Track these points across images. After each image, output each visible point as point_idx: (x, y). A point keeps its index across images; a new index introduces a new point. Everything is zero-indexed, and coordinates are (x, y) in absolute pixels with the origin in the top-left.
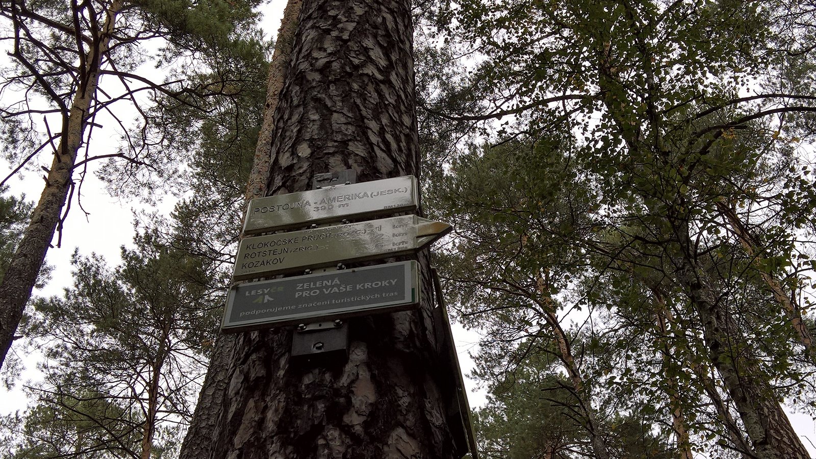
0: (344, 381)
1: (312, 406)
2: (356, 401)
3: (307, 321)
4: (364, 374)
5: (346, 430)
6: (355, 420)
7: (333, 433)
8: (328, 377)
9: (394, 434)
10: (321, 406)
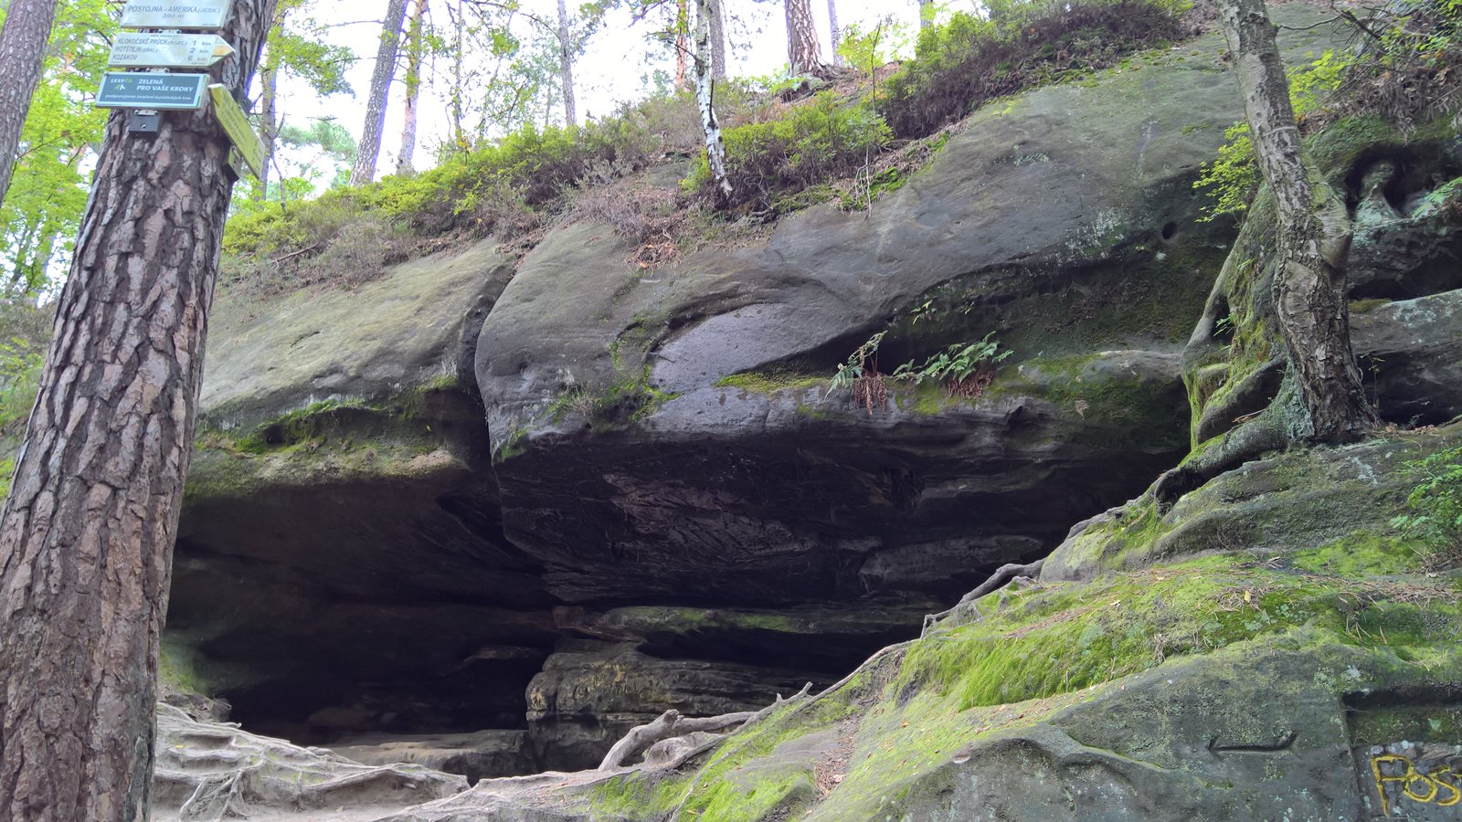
0: (154, 150)
1: (135, 164)
2: (157, 165)
3: (140, 109)
4: (166, 147)
5: (149, 181)
6: (153, 176)
7: (141, 182)
8: (147, 145)
9: (175, 184)
10: (139, 165)
